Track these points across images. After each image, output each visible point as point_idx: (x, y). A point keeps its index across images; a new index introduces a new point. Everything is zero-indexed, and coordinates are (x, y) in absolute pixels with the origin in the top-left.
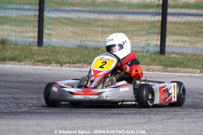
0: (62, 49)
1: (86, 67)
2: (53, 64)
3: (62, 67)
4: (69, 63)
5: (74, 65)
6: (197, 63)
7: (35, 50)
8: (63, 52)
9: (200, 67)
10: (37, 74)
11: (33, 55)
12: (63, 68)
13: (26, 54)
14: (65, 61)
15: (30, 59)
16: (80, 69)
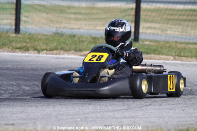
0: (39, 37)
1: (63, 54)
2: (31, 51)
3: (39, 53)
4: (46, 50)
5: (51, 52)
6: (170, 50)
7: (13, 37)
8: (41, 39)
9: (173, 54)
10: (15, 61)
11: (11, 42)
12: (41, 55)
13: (4, 41)
14: (42, 48)
15: (8, 46)
16: (57, 56)
